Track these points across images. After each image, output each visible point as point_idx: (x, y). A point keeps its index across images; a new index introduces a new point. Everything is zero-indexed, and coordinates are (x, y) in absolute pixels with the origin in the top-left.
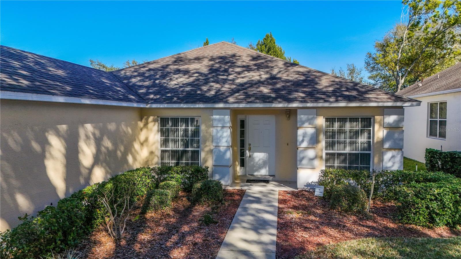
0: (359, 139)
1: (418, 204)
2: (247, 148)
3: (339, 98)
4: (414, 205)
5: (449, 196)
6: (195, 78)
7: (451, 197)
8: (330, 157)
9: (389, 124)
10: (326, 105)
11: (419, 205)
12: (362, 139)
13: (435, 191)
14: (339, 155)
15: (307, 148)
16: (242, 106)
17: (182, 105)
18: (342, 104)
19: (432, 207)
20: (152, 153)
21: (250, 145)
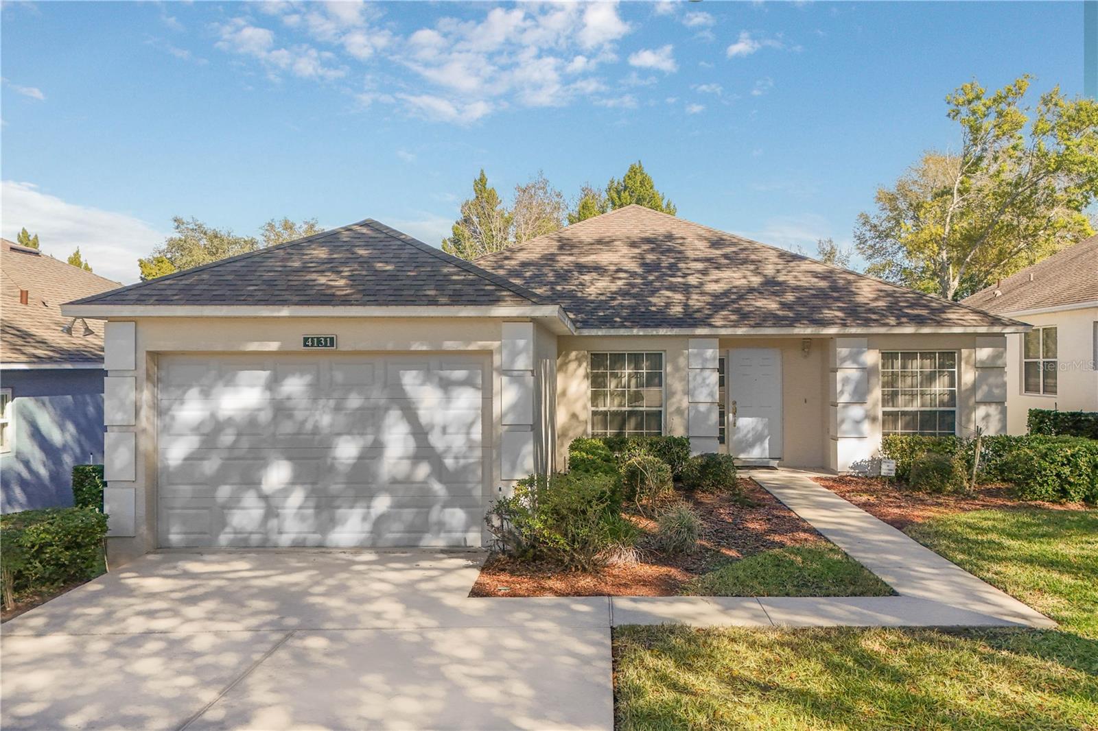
0: (935, 387)
1: (1045, 470)
2: (731, 410)
3: (904, 320)
4: (1040, 472)
5: (1087, 458)
6: (623, 281)
7: (1089, 459)
8: (891, 417)
9: (982, 362)
10: (883, 330)
11: (1048, 471)
12: (940, 387)
13: (1067, 451)
14: (904, 413)
15: (847, 404)
16: (740, 331)
17: (635, 331)
18: (909, 330)
19: (1064, 473)
20: (574, 416)
21: (735, 403)
